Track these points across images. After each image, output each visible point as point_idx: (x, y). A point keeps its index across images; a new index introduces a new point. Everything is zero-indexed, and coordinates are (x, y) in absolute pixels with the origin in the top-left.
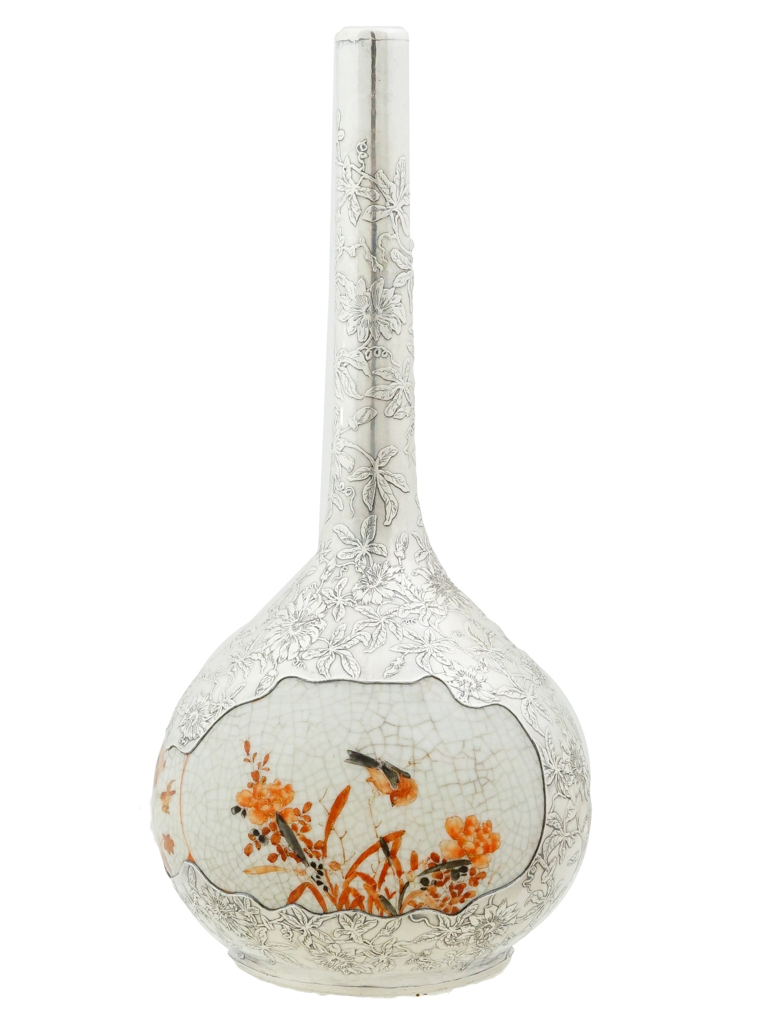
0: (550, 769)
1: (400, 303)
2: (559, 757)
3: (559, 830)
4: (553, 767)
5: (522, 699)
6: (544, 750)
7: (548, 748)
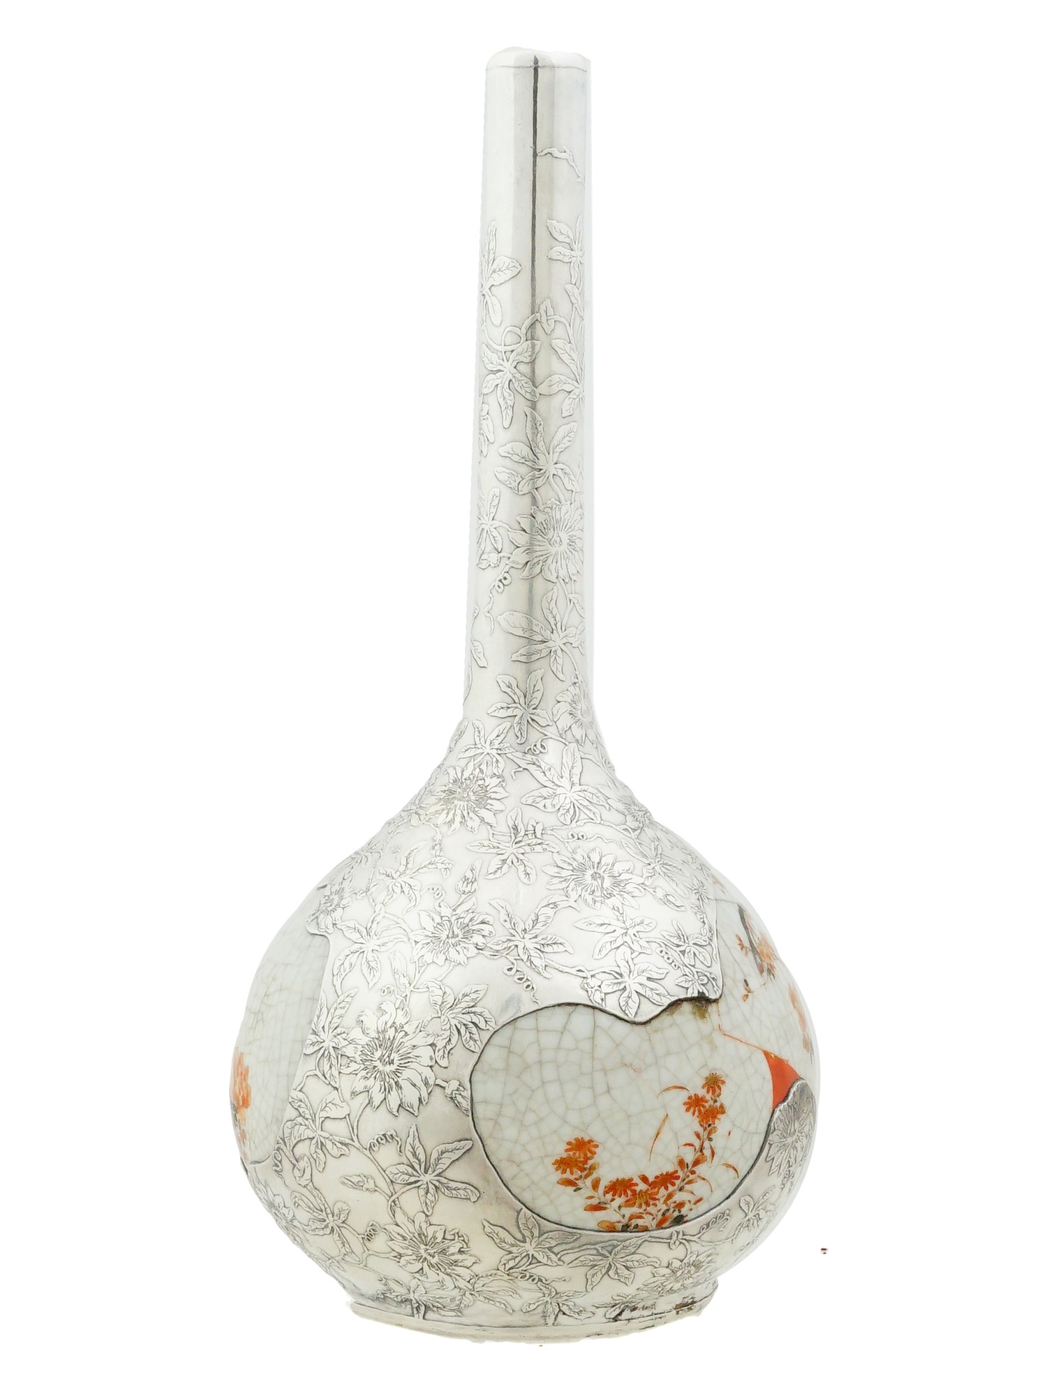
0: (317, 1037)
1: (487, 416)
2: (343, 1030)
3: (307, 1119)
4: (323, 1036)
5: (356, 943)
6: (325, 1011)
7: (332, 1010)
